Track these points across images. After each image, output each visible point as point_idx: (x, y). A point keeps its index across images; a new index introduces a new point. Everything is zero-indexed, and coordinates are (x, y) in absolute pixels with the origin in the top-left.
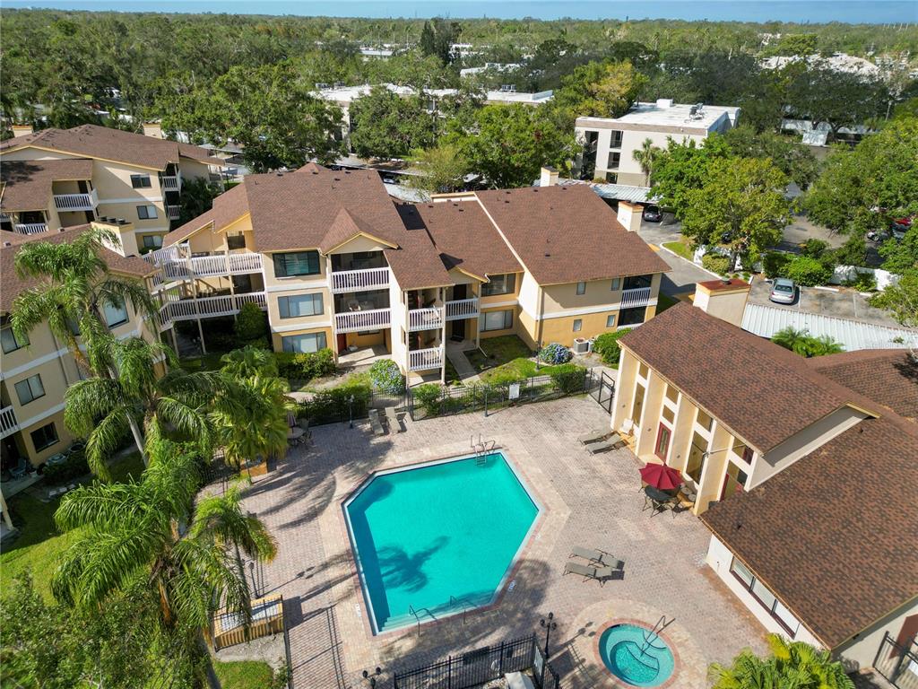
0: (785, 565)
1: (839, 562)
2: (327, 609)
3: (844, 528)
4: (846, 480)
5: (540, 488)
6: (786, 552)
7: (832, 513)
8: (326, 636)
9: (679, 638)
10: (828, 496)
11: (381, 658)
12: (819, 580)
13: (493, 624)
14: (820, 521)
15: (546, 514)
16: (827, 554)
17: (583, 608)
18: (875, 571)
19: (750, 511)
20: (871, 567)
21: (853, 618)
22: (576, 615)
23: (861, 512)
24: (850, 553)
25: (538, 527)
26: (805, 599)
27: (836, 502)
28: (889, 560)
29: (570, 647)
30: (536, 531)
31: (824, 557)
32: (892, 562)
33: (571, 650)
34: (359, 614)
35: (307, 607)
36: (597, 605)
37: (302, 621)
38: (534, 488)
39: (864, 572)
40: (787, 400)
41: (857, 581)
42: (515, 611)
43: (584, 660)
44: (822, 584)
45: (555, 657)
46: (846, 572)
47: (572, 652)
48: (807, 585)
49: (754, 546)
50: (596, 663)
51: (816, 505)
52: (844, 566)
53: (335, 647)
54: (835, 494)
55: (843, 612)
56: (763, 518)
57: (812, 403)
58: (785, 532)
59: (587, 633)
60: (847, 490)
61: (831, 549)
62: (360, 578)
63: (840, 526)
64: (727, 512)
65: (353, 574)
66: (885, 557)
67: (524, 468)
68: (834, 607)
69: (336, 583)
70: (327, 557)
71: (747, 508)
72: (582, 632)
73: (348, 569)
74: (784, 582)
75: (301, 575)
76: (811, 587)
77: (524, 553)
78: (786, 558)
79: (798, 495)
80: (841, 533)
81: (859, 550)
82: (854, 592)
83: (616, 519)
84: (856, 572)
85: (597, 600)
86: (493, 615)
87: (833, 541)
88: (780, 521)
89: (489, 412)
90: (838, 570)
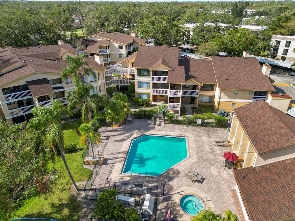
0: (253, 194)
1: (272, 198)
2: (113, 164)
3: (281, 187)
4: (291, 172)
5: (191, 151)
6: (256, 190)
7: (279, 182)
8: (109, 170)
9: (209, 206)
10: (282, 176)
11: (119, 179)
12: (262, 202)
13: (154, 182)
14: (273, 183)
15: (188, 159)
16: (269, 194)
17: (183, 187)
18: (284, 205)
19: (251, 173)
20: (283, 204)
21: (266, 217)
22: (180, 188)
23: (291, 184)
24: (278, 197)
25: (184, 161)
26: (253, 206)
27: (283, 179)
28: (292, 203)
29: (172, 195)
30: (182, 162)
31: (268, 195)
32: (292, 204)
33: (172, 196)
34: (120, 167)
35: (109, 162)
36: (188, 188)
37: (106, 164)
38: (189, 150)
39: (279, 204)
40: (278, 138)
41: (275, 206)
42: (162, 181)
43: (174, 200)
44: (262, 203)
45: (166, 196)
46: (273, 202)
47: (172, 197)
48: (257, 202)
49: (246, 185)
50: (177, 202)
51: (275, 178)
52: (274, 200)
53: (110, 173)
54: (284, 176)
55: (264, 214)
56: (254, 177)
57: (286, 141)
58: (259, 184)
59: (180, 194)
60: (290, 176)
61: (272, 193)
62: (126, 159)
63: (280, 187)
64: (243, 172)
65: (124, 157)
66: (291, 202)
67: (190, 144)
68: (262, 212)
69: (119, 158)
70: (121, 151)
71: (250, 172)
72: (179, 193)
73: (124, 155)
74: (249, 199)
75: (112, 154)
76: (257, 203)
77: (175, 167)
78: (254, 192)
79: (271, 173)
80: (279, 189)
81: (282, 196)
82: (272, 209)
83: (211, 166)
84: (276, 203)
85: (189, 186)
86: (155, 179)
87: (274, 191)
88: (259, 180)
89: (189, 126)
90: (271, 201)
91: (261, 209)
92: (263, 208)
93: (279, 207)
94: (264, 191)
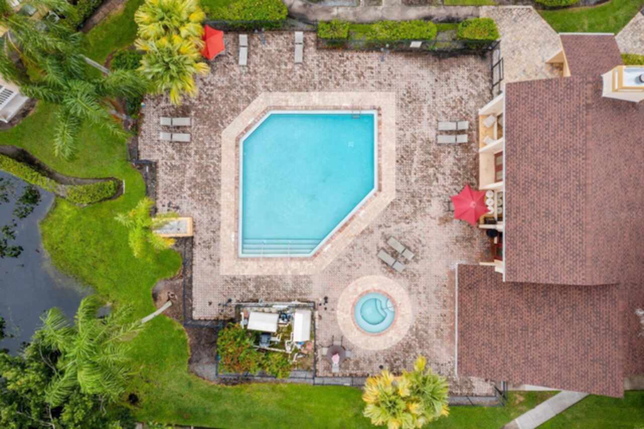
0: (475, 325)
5: (384, 166)
6: (482, 319)
7: (524, 318)
9: (403, 311)
10: (533, 307)
12: (483, 344)
14: (514, 317)
15: (375, 194)
16: (499, 336)
22: (354, 279)
23: (539, 329)
24: (510, 344)
25: (364, 205)
27: (533, 314)
30: (361, 208)
32: (523, 363)
36: (370, 278)
38: (380, 166)
39: (506, 357)
42: (321, 266)
44: (483, 347)
48: (475, 342)
49: (470, 304)
54: (538, 309)
58: (491, 309)
60: (547, 312)
63: (521, 328)
66: (523, 359)
68: (476, 361)
71: (486, 280)
74: (466, 333)
76: (476, 345)
77: (346, 224)
78: (478, 322)
81: (516, 346)
82: (492, 361)
84: (502, 354)
87: (509, 332)
91: (478, 357)
92: (480, 356)
93: (503, 361)
94: (493, 326)
